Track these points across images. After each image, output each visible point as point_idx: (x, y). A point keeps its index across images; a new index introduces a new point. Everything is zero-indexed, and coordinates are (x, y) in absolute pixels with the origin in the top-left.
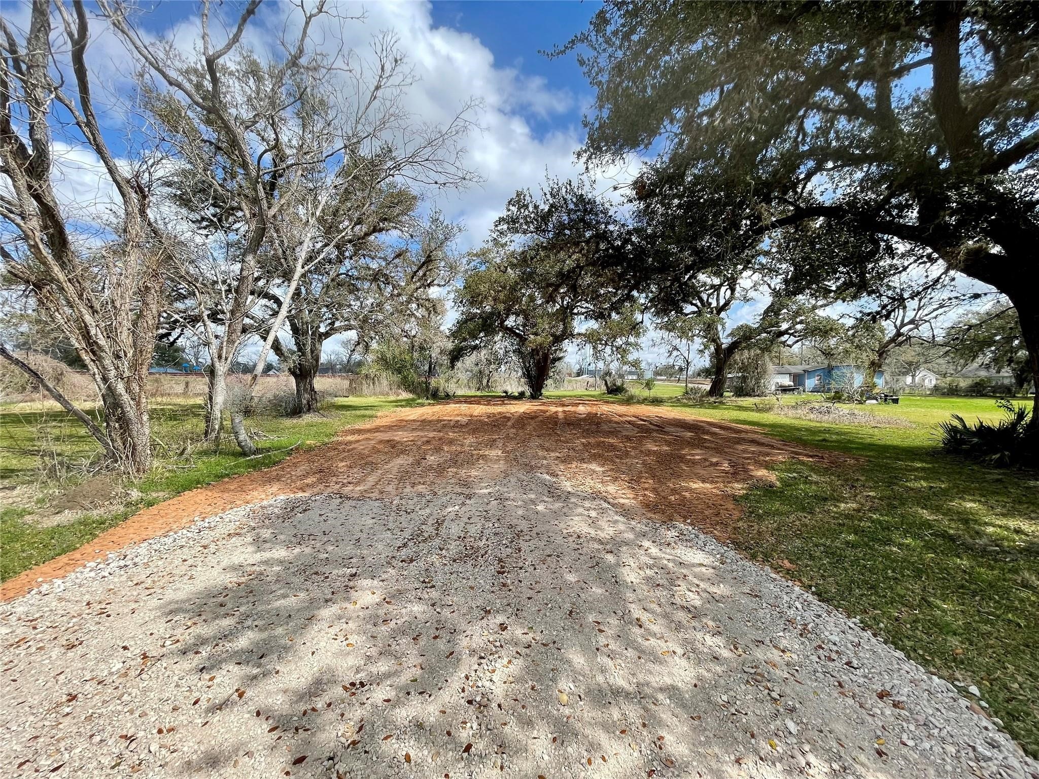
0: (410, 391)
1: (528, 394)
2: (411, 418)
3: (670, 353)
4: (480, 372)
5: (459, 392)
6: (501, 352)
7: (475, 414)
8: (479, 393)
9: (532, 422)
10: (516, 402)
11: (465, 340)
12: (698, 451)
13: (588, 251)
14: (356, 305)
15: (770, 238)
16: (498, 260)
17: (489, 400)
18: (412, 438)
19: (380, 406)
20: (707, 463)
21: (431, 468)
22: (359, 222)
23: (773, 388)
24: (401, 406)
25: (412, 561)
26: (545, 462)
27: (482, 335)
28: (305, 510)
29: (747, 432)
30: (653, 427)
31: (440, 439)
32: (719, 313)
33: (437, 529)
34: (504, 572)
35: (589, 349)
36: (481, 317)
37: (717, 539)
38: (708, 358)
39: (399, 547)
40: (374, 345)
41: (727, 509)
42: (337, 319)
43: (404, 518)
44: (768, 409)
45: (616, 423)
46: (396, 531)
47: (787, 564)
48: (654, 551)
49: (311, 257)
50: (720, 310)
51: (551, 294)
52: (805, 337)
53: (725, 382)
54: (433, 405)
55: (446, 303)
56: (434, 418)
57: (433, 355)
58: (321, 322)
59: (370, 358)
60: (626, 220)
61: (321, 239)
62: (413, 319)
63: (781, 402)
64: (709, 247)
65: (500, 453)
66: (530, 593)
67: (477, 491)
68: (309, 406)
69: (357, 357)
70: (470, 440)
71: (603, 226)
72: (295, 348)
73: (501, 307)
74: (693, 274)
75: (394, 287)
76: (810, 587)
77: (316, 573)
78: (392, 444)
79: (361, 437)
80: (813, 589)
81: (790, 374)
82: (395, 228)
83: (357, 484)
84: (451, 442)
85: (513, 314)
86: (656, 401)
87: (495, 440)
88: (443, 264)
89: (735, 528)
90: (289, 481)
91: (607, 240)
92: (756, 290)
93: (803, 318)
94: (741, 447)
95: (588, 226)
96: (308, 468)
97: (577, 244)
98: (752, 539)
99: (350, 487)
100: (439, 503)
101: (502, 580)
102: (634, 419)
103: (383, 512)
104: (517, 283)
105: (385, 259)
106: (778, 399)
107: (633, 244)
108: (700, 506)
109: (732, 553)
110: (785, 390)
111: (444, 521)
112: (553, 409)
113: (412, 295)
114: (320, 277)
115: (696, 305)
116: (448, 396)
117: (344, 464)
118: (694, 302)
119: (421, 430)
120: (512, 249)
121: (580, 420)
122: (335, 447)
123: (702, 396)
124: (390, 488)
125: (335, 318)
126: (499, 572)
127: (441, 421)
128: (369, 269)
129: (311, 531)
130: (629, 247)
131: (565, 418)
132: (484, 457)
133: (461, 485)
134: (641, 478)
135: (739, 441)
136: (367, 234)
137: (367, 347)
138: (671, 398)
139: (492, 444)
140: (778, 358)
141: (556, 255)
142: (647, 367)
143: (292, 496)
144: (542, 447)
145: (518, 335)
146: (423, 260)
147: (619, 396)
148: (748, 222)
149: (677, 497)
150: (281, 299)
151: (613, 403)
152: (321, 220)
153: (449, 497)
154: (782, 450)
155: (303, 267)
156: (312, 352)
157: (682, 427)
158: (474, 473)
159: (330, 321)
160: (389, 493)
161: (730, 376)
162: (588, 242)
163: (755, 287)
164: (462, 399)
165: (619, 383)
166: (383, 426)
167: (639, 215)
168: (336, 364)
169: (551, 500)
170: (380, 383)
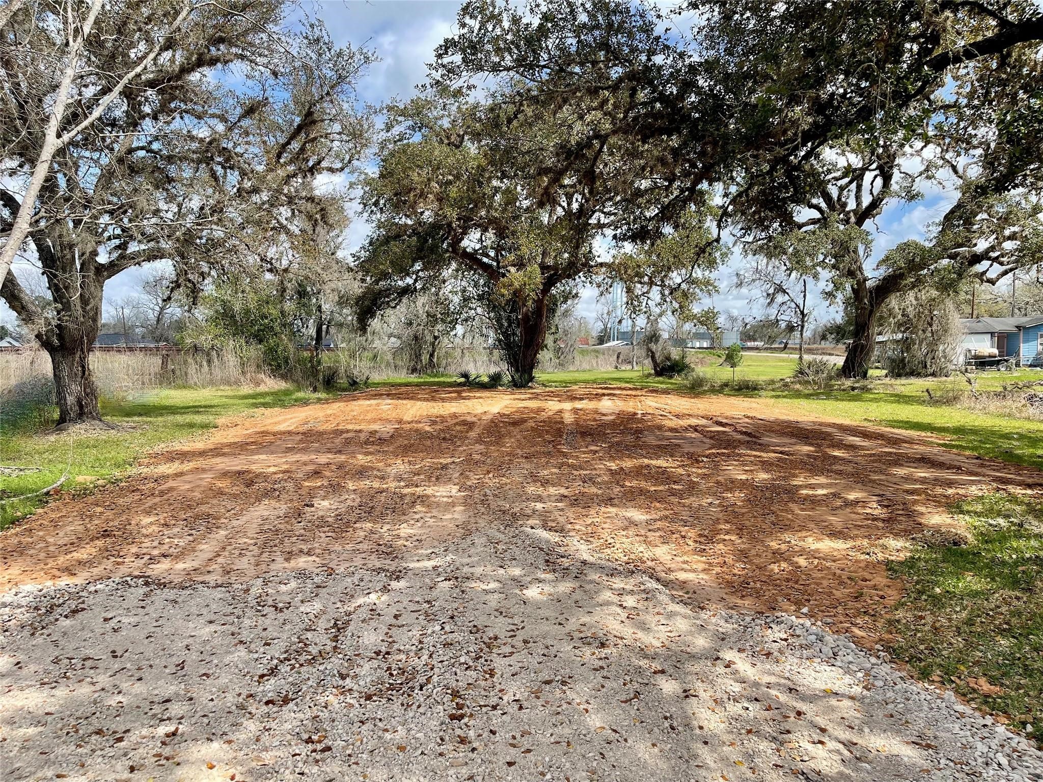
0: (284, 377)
1: (507, 378)
2: (282, 427)
3: (771, 298)
4: (416, 338)
5: (376, 377)
6: (456, 299)
7: (407, 418)
8: (413, 378)
9: (515, 430)
10: (486, 394)
11: (385, 276)
12: (822, 480)
13: (616, 106)
14: (169, 211)
15: (956, 78)
16: (446, 123)
17: (434, 391)
18: (286, 467)
19: (224, 406)
20: (839, 503)
21: (322, 523)
22: (170, 44)
23: (962, 359)
24: (265, 405)
25: (286, 701)
26: (539, 506)
27: (418, 266)
28: (75, 612)
29: (910, 441)
30: (740, 437)
31: (340, 467)
32: (860, 222)
33: (335, 639)
34: (462, 717)
35: (619, 292)
36: (415, 232)
37: (857, 641)
38: (841, 308)
39: (262, 676)
40: (209, 288)
41: (875, 587)
42: (132, 238)
43: (271, 619)
44: (950, 400)
45: (672, 430)
46: (257, 646)
47: (985, 686)
48: (743, 665)
49: (75, 115)
50: (863, 215)
51: (547, 188)
52: (1019, 262)
53: (871, 349)
54: (327, 401)
55: (347, 205)
56: (329, 427)
57: (325, 307)
58: (99, 243)
59: (201, 313)
60: (687, 44)
61: (93, 78)
62: (283, 237)
63: (976, 386)
64: (843, 96)
65: (454, 490)
66: (513, 754)
67: (412, 565)
68: (81, 407)
69: (175, 311)
70: (400, 466)
71: (644, 58)
72: (49, 295)
73: (452, 214)
74: (813, 149)
75: (243, 174)
76: (1024, 724)
77: (99, 732)
78: (247, 479)
79: (187, 466)
80: (1029, 728)
81: (992, 334)
82: (242, 57)
83: (179, 556)
84: (362, 473)
85: (477, 226)
86: (746, 389)
87: (444, 467)
88: (337, 127)
89: (890, 622)
90: (42, 555)
91: (650, 83)
92: (929, 178)
93: (1016, 229)
94: (901, 471)
95: (615, 56)
96: (81, 528)
97: (593, 92)
98: (922, 641)
99: (165, 565)
100: (340, 589)
101: (458, 732)
102: (703, 422)
103: (229, 609)
104: (481, 169)
105: (223, 119)
106: (969, 382)
107: (699, 91)
108: (825, 583)
109: (886, 668)
110: (982, 363)
111: (347, 623)
112: (553, 406)
113: (279, 191)
114: (96, 155)
115: (817, 207)
116: (354, 384)
117: (152, 519)
118: (814, 201)
119: (304, 450)
120: (471, 100)
121: (604, 425)
122: (133, 487)
123: (830, 378)
124: (243, 564)
125: (127, 236)
126: (453, 717)
127: (342, 432)
128: (192, 138)
129: (89, 652)
130: (693, 98)
131: (577, 423)
132: (423, 499)
133: (381, 554)
134: (719, 532)
135: (898, 460)
136: (186, 70)
137: (194, 293)
138: (772, 382)
139: (438, 475)
140: (971, 303)
141: (555, 113)
142: (728, 325)
143: (49, 583)
144: (534, 478)
145: (486, 267)
146: (298, 120)
147: (678, 379)
148: (915, 48)
149: (784, 565)
150: (18, 198)
151: (666, 392)
152: (94, 43)
153: (357, 577)
154: (976, 474)
155: (59, 136)
156: (84, 301)
157: (792, 435)
158: (405, 530)
159: (117, 242)
160: (241, 573)
161: (880, 338)
162: (615, 88)
163: (928, 171)
164: (384, 390)
165: (675, 354)
166: (229, 445)
167: (710, 35)
168: (133, 327)
169: (550, 576)
170: (223, 363)
